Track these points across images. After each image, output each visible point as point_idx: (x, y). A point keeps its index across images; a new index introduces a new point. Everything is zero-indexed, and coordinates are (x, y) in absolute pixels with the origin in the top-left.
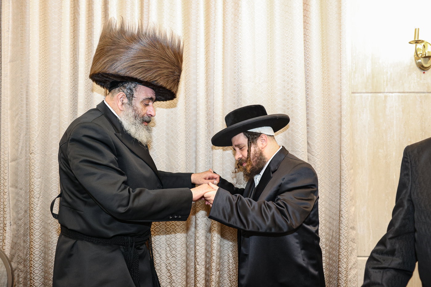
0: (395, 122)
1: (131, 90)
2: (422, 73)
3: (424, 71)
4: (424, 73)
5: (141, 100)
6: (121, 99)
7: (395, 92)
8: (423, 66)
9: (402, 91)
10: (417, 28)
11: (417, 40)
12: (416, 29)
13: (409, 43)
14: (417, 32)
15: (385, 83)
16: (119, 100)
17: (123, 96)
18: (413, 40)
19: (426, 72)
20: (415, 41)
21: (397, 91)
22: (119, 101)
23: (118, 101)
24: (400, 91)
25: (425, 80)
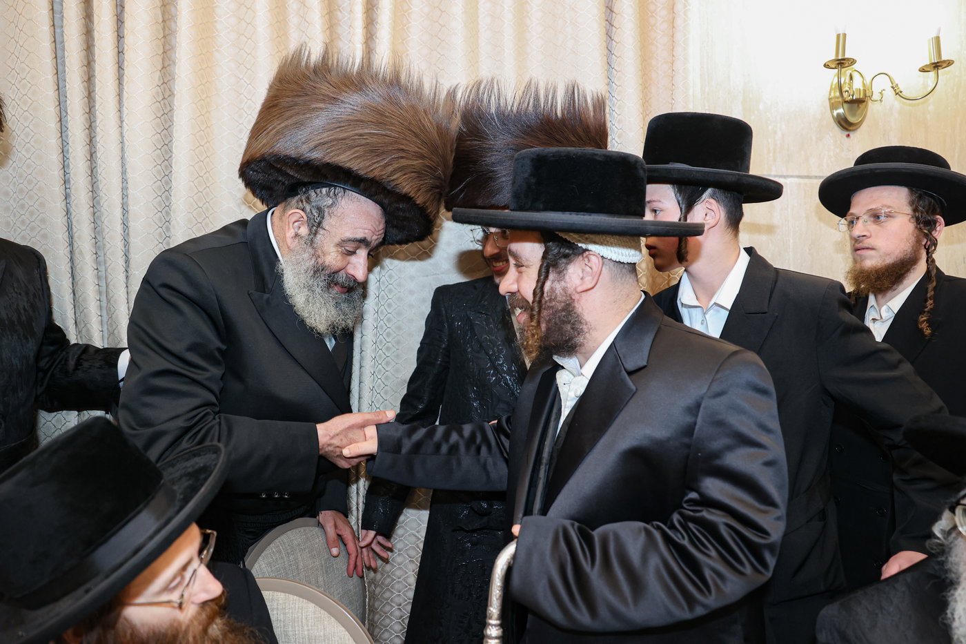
0: (791, 241)
1: (320, 210)
2: (845, 136)
3: (847, 133)
4: (848, 136)
5: (337, 240)
6: (296, 224)
7: (792, 176)
8: (846, 120)
9: (806, 174)
10: (841, 32)
11: (840, 58)
12: (838, 36)
13: (825, 66)
14: (841, 40)
15: (771, 155)
16: (291, 225)
17: (302, 219)
18: (833, 57)
19: (852, 134)
20: (837, 62)
21: (795, 174)
22: (291, 227)
23: (289, 228)
24: (801, 174)
25: (850, 151)
